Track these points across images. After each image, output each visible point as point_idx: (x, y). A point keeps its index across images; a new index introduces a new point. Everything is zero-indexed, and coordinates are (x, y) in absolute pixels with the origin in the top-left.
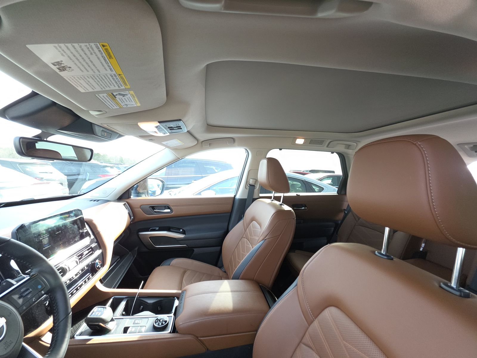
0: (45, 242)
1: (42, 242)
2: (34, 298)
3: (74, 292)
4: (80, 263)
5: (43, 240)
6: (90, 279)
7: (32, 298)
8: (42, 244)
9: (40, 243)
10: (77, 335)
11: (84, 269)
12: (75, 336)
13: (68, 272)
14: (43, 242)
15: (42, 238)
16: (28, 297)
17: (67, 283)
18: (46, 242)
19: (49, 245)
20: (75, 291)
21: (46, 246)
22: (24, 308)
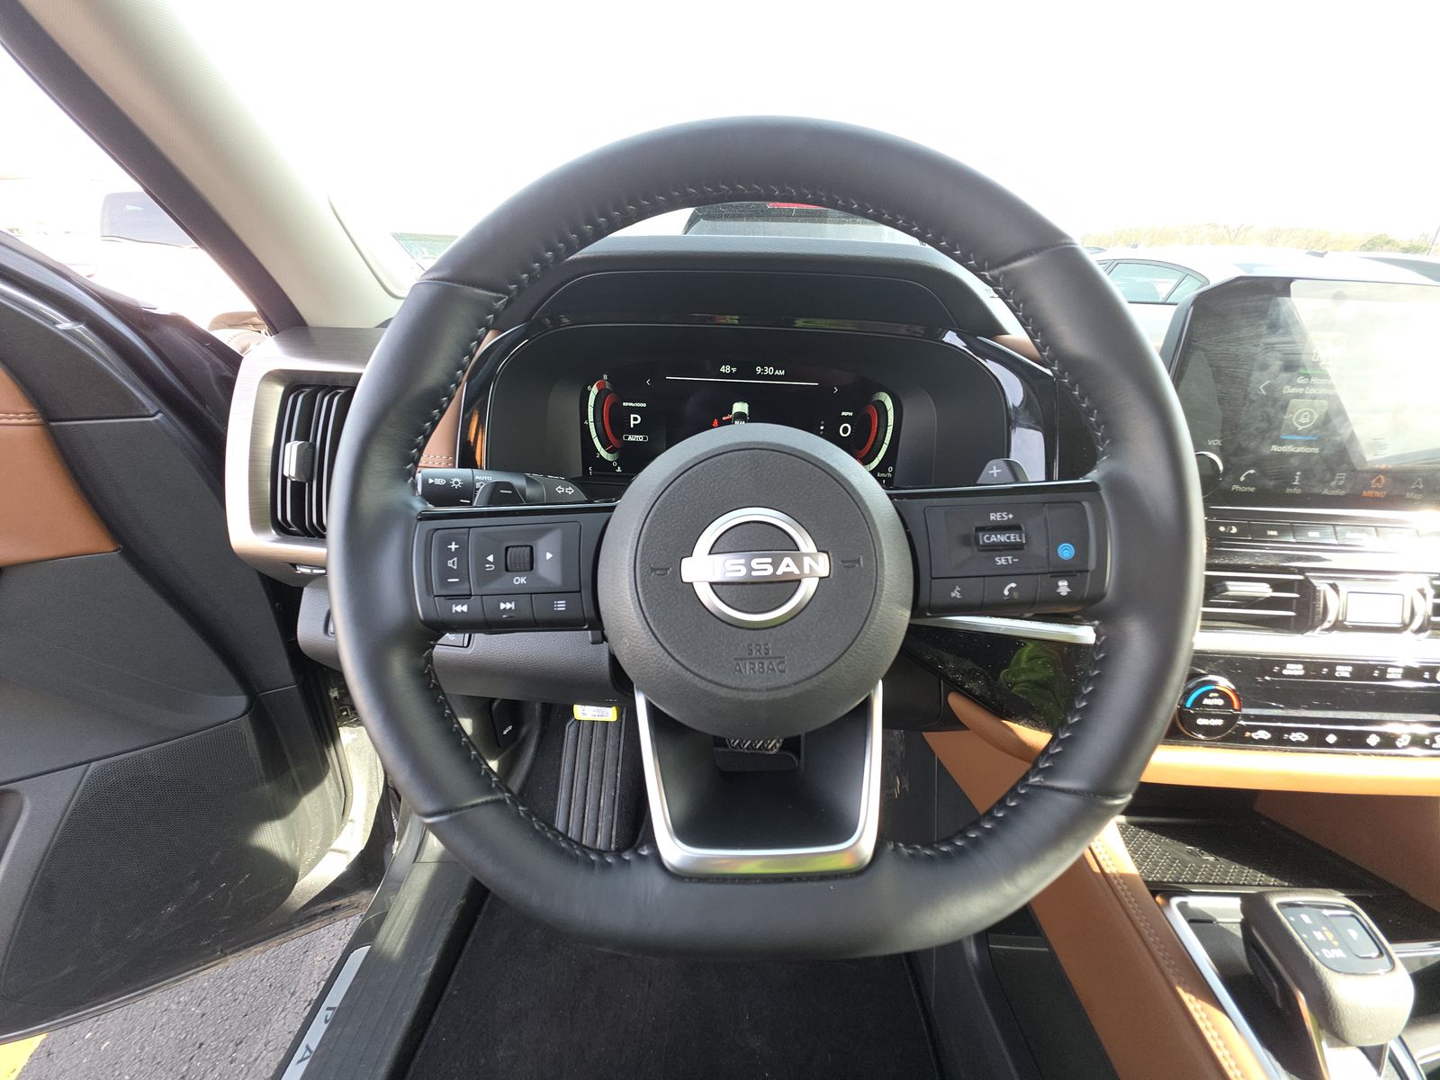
0: (1298, 418)
1: (1284, 408)
2: (1013, 585)
3: (1295, 737)
4: (1421, 630)
5: (1293, 401)
6: (1429, 747)
7: (1006, 574)
8: (1281, 421)
9: (1272, 411)
10: (1183, 908)
11: (1427, 675)
12: (1175, 901)
13: (1326, 625)
14: (1289, 409)
15: (1294, 390)
16: (997, 559)
17: (1285, 672)
18: (1302, 420)
19: (1309, 444)
20: (1303, 737)
21: (1294, 443)
22: (953, 595)
